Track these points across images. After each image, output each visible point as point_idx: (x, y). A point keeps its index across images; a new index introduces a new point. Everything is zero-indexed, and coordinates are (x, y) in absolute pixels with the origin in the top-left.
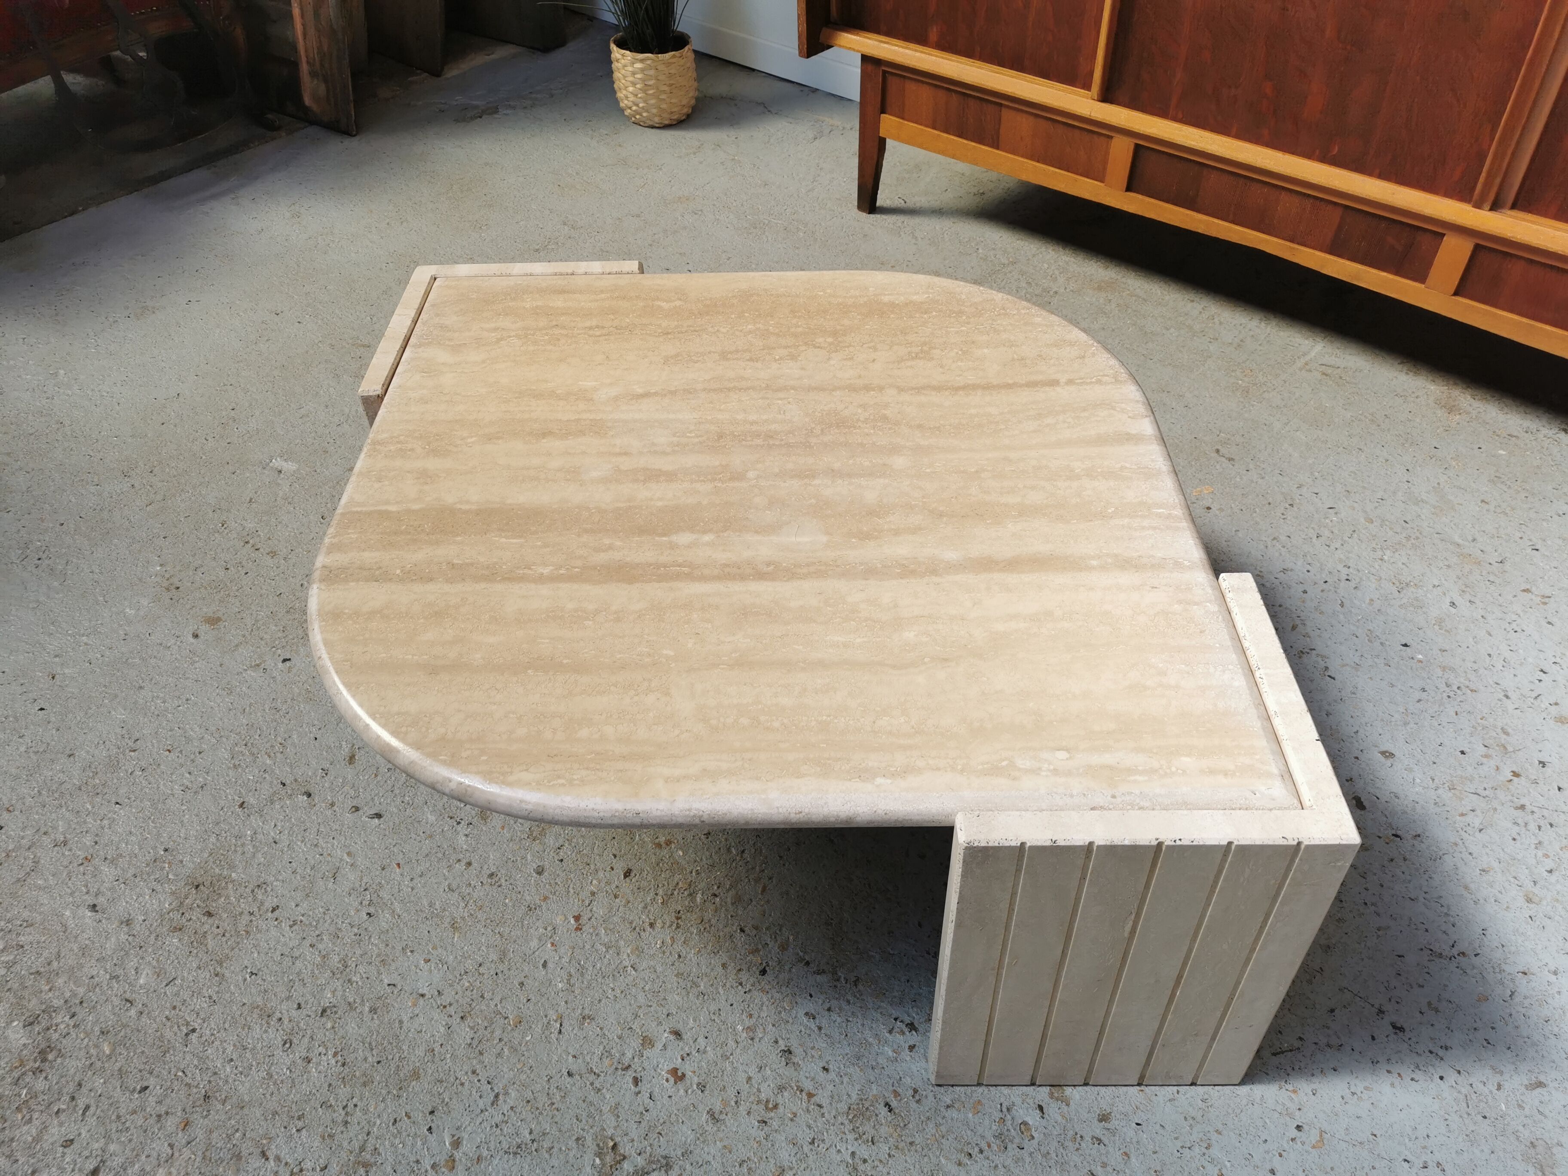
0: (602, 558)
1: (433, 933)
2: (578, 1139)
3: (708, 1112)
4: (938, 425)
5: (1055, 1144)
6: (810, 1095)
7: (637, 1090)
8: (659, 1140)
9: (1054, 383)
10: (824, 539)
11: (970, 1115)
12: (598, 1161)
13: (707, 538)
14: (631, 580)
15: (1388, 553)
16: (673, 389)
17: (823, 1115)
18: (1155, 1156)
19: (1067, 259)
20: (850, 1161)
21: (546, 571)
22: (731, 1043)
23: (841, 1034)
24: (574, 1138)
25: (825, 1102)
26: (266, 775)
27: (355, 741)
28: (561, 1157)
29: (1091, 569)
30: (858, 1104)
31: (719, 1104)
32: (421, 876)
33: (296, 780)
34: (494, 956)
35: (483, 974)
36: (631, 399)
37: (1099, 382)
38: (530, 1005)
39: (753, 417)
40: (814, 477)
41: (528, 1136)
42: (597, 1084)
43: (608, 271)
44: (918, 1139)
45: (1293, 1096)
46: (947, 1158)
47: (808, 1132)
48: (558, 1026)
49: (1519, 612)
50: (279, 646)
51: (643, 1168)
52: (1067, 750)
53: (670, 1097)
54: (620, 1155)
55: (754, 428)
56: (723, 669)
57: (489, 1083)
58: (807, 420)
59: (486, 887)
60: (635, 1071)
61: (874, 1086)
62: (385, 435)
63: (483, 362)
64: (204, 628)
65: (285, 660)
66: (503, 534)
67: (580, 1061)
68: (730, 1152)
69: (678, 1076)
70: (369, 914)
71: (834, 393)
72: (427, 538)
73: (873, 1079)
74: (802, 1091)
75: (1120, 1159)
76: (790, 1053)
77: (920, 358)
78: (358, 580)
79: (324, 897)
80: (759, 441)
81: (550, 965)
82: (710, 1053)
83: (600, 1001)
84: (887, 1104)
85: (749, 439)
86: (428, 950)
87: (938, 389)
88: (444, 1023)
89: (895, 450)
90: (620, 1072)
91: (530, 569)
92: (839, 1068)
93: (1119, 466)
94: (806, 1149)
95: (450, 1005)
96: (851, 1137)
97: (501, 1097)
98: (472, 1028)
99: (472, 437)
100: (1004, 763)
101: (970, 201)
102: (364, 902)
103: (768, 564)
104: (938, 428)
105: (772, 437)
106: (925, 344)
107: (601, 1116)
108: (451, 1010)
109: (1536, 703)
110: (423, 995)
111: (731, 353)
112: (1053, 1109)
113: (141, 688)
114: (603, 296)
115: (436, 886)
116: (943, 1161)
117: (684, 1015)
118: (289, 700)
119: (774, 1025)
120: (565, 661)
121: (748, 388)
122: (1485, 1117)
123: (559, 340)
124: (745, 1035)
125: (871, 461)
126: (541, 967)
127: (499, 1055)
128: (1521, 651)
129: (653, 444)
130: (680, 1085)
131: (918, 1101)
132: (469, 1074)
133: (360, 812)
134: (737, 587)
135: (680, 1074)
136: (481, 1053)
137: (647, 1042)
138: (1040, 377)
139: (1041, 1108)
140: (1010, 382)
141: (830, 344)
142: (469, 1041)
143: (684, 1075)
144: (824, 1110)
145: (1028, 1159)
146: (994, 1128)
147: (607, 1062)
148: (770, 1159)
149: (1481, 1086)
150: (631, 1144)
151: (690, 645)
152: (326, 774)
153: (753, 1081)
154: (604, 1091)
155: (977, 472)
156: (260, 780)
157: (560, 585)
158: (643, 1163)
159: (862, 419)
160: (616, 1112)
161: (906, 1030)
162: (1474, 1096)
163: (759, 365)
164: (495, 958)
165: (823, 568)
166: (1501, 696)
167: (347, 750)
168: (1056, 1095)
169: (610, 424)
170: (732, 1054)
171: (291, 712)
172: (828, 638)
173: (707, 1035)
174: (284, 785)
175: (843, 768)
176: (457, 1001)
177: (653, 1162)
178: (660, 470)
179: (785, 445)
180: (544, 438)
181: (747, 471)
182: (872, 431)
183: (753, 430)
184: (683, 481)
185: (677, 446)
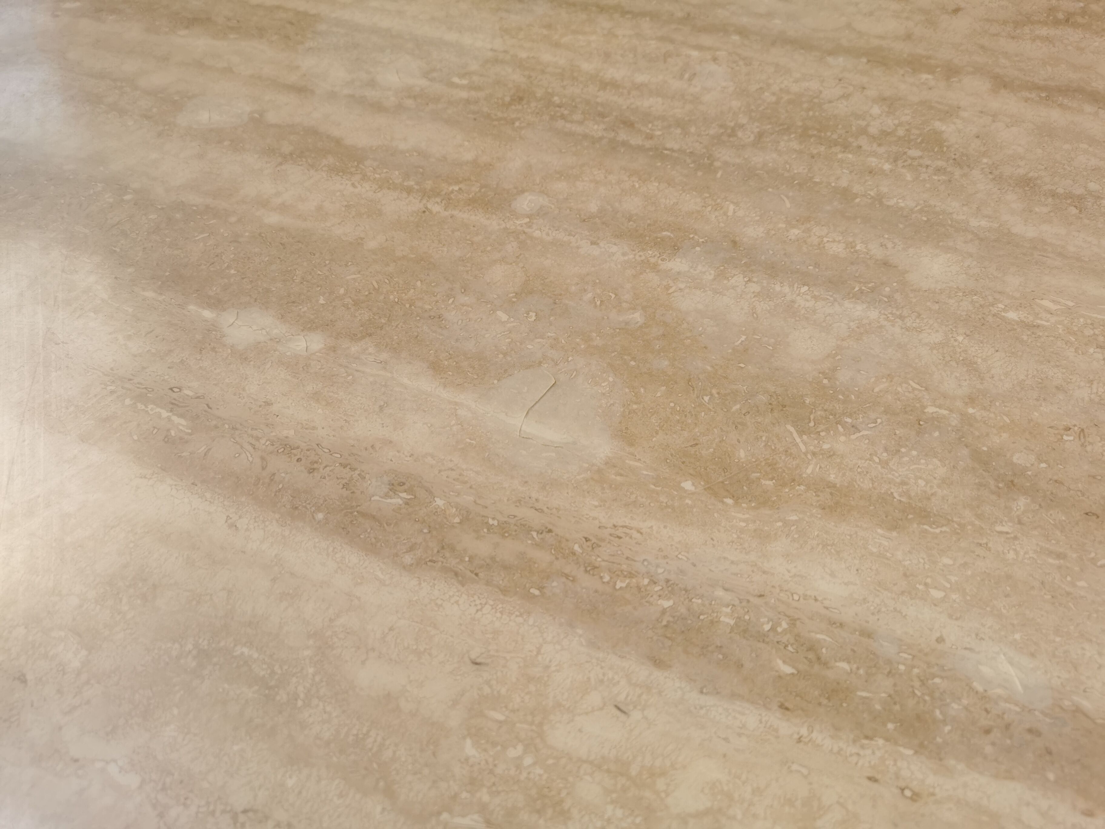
4: (1079, 191)
10: (603, 450)
13: (304, 344)
39: (616, 73)
40: (675, 249)
55: (605, 97)
58: (735, 104)
71: (830, 59)
77: (1076, 25)
80: (596, 129)
85: (578, 117)
105: (629, 125)
121: (643, 14)
125: (851, 246)
129: (372, 84)
159: (873, 130)
165: (542, 557)
169: (323, 27)
178: (338, 142)
179: (650, 149)
180: (187, 27)
181: (523, 191)
182: (887, 167)
183: (599, 100)
184: (365, 178)
185: (415, 98)
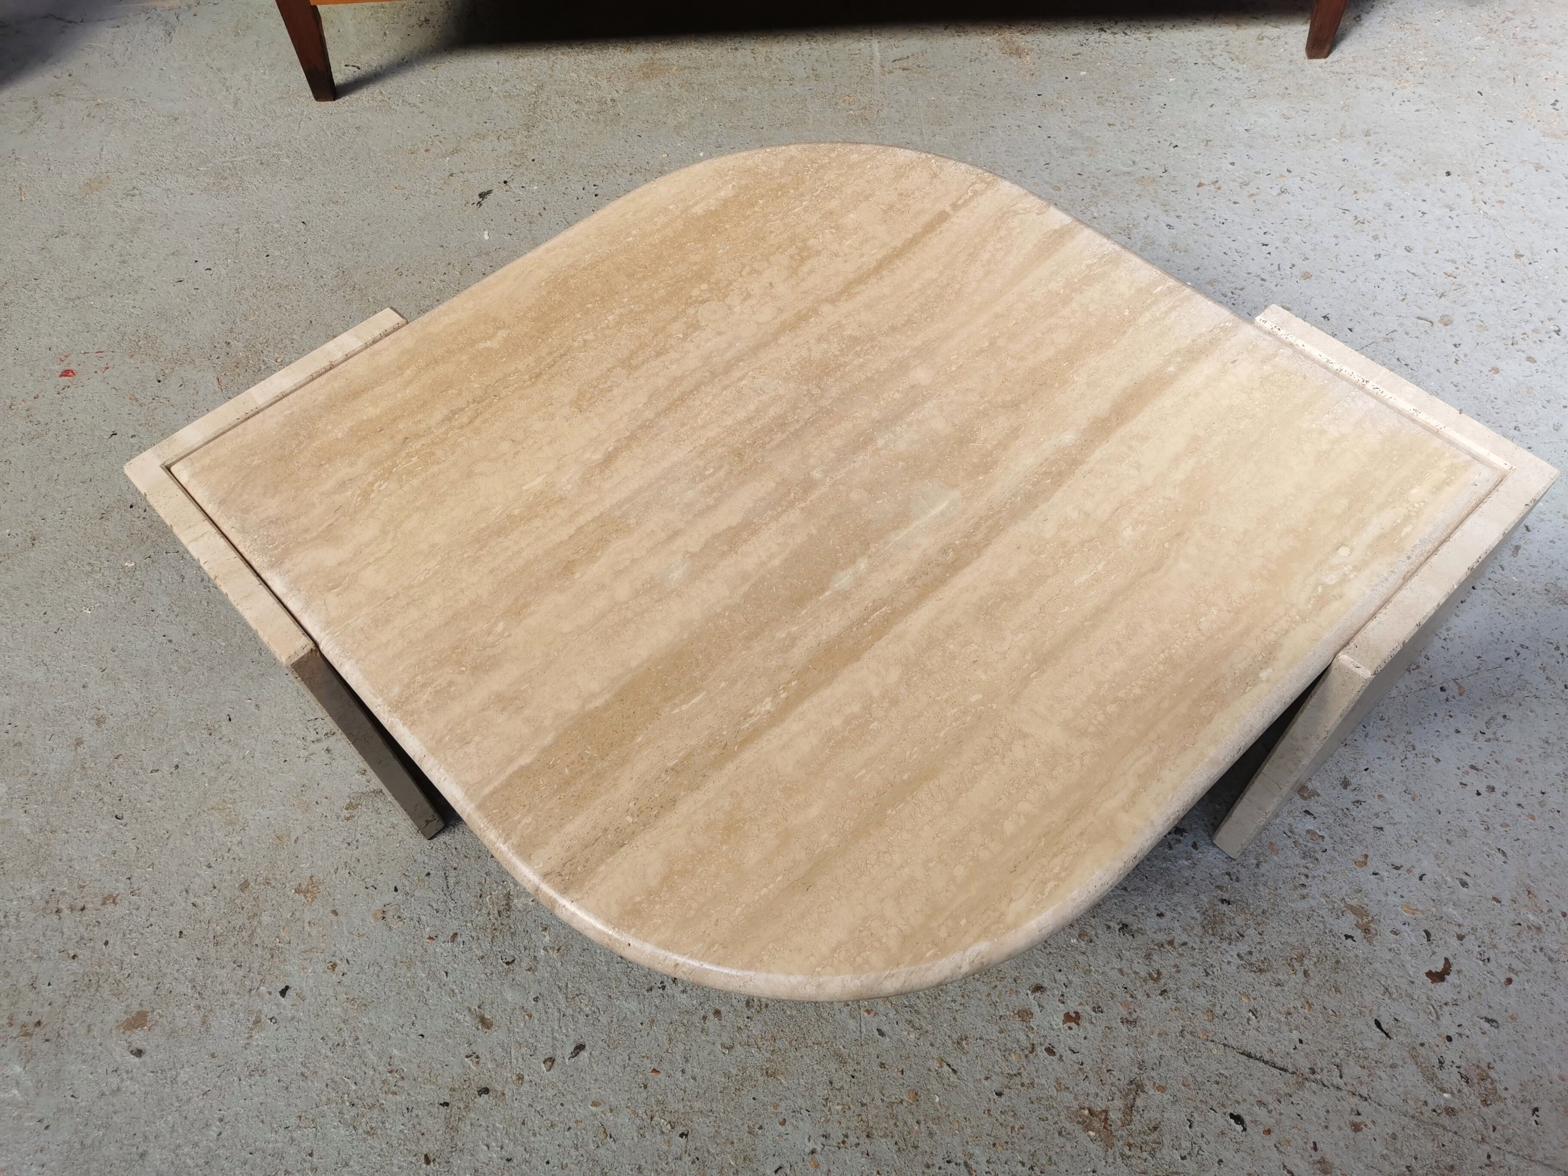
0: (799, 655)
1: (761, 1097)
2: (1060, 1134)
3: (1122, 1022)
4: (906, 318)
5: (1339, 828)
6: (1171, 943)
7: (1058, 1056)
8: (1114, 1076)
9: (943, 217)
10: (956, 494)
11: (1276, 858)
12: (1092, 1133)
13: (862, 565)
14: (854, 656)
15: (1093, 208)
16: (628, 434)
17: (1193, 949)
18: (1395, 782)
19: (585, 57)
20: (1243, 962)
21: (768, 705)
22: (1080, 958)
23: (1142, 880)
24: (1056, 1135)
25: (1185, 938)
26: (415, 1112)
27: (466, 1004)
28: (1065, 1157)
29: (1174, 377)
30: (1205, 919)
31: (1122, 1009)
32: (687, 1061)
33: (453, 1089)
34: (833, 1066)
35: (842, 1087)
36: (602, 471)
37: (976, 193)
38: (908, 1073)
39: (742, 414)
40: (871, 440)
41: (1024, 1169)
42: (1027, 1081)
43: (369, 338)
44: (1265, 906)
45: (1420, 670)
46: (1293, 901)
47: (1197, 969)
48: (948, 1068)
49: (1212, 206)
50: (256, 984)
51: (1126, 1105)
52: (1342, 544)
53: (1085, 1038)
54: (1101, 1113)
55: (758, 424)
56: (1036, 677)
57: (949, 1162)
58: (792, 385)
59: (757, 1017)
60: (1041, 1044)
61: (1202, 896)
62: (396, 690)
63: (384, 532)
64: (138, 1038)
65: (283, 993)
66: (677, 701)
67: (994, 1077)
68: (1167, 1035)
69: (1073, 1018)
70: (681, 1135)
71: (779, 342)
72: (607, 764)
73: (1195, 892)
74: (1162, 945)
75: (1381, 803)
76: (1127, 926)
77: (808, 258)
78: (601, 861)
79: (621, 1159)
80: (779, 437)
81: (885, 1029)
82: (1075, 980)
83: (954, 1018)
84: (1223, 901)
85: (767, 439)
86: (773, 1113)
87: (861, 279)
88: (859, 1155)
89: (902, 367)
90: (1031, 1056)
91: (751, 716)
92: (1167, 905)
93: (1083, 267)
94: (1208, 982)
95: (846, 1136)
96: (1225, 945)
97: (970, 1162)
98: (885, 1136)
99: (496, 624)
100: (1320, 589)
101: (420, 38)
102: (664, 1130)
103: (944, 551)
104: (909, 321)
105: (783, 424)
106: (792, 240)
107: (1055, 1100)
108: (852, 1139)
109: (1282, 272)
110: (813, 1152)
111: (630, 358)
112: (1313, 806)
113: (142, 1155)
114: (408, 372)
115: (712, 1057)
116: (1293, 906)
117: (1026, 970)
118: (342, 1025)
119: (1094, 917)
120: (905, 777)
121: (697, 387)
122: (1513, 594)
123: (433, 454)
124: (1083, 943)
125: (898, 391)
126: (880, 1037)
127: (931, 1134)
128: (1239, 237)
129: (688, 505)
130: (1082, 1022)
131: (1238, 880)
132: (926, 1171)
133: (558, 1060)
134: (947, 593)
135: (1074, 1015)
136: (916, 1147)
137: (1025, 1015)
138: (926, 218)
139: (1307, 812)
140: (910, 236)
141: (711, 290)
142: (896, 1147)
143: (1076, 1013)
144: (1190, 944)
145: (1336, 854)
146: (1297, 852)
147: (1013, 1058)
148: (1196, 1013)
149: (1494, 575)
150: (1099, 1098)
151: (984, 677)
152: (477, 1057)
153: (1125, 970)
154: (1036, 1080)
155: (991, 344)
156: (415, 1121)
157: (800, 709)
158: (1121, 1101)
159: (837, 353)
160: (1063, 1087)
161: (1178, 837)
162: (1497, 585)
163: (673, 355)
164: (836, 1066)
165: (990, 522)
166: (1260, 282)
167: (468, 1018)
168: (1306, 795)
169: (618, 513)
170: (1090, 966)
171: (358, 1034)
172: (1076, 582)
173: (1058, 968)
174: (446, 1104)
175: (1228, 687)
176: (848, 1128)
177: (1127, 1095)
178: (730, 528)
179: (806, 423)
180: (573, 573)
181: (809, 474)
182: (861, 360)
183: (759, 427)
184: (766, 524)
185: (712, 491)
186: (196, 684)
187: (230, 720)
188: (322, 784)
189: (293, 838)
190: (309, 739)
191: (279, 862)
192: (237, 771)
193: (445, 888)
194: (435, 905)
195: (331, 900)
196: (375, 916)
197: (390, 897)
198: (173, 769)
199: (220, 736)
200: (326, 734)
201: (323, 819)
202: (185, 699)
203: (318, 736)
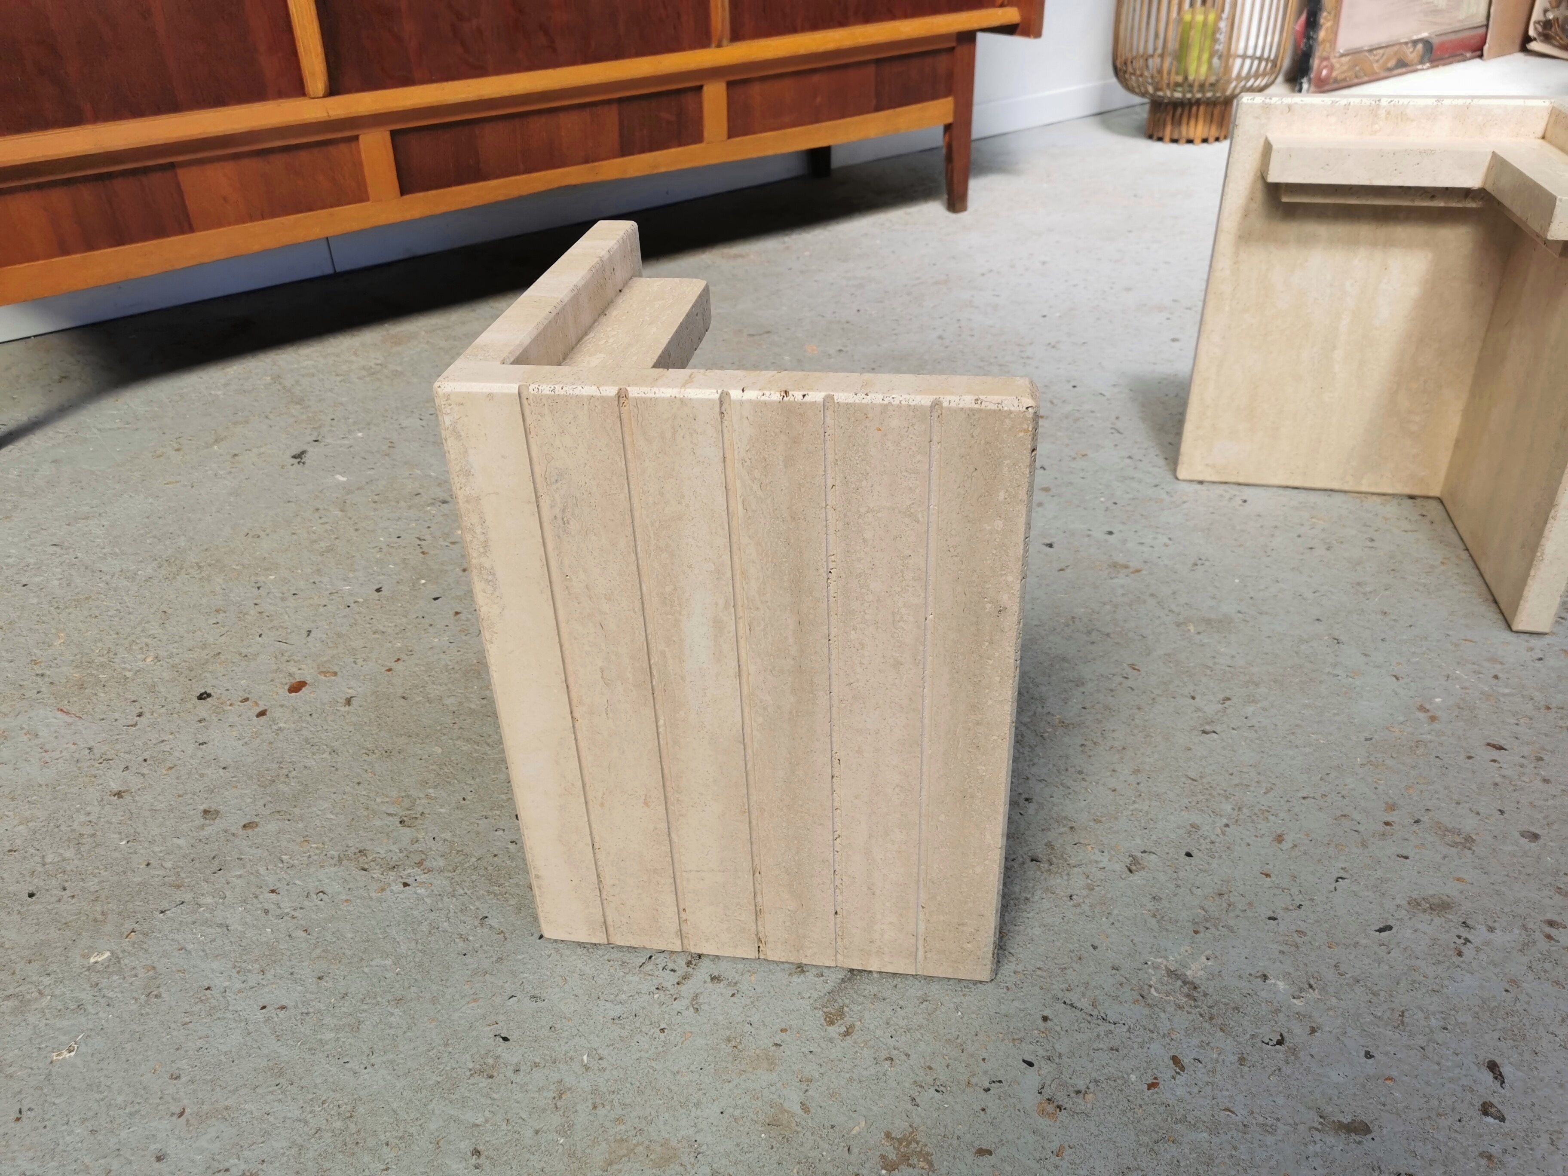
186: (392, 1032)
187: (505, 1039)
188: (755, 1019)
189: (797, 1109)
190: (668, 985)
191: (812, 1154)
192: (595, 1091)
193: (1089, 1018)
194: (1101, 1046)
195: (955, 1142)
196: (1043, 1113)
197: (1032, 1078)
198: (474, 1160)
199: (510, 1069)
200: (689, 964)
201: (811, 1056)
202: (392, 1062)
203: (680, 973)
